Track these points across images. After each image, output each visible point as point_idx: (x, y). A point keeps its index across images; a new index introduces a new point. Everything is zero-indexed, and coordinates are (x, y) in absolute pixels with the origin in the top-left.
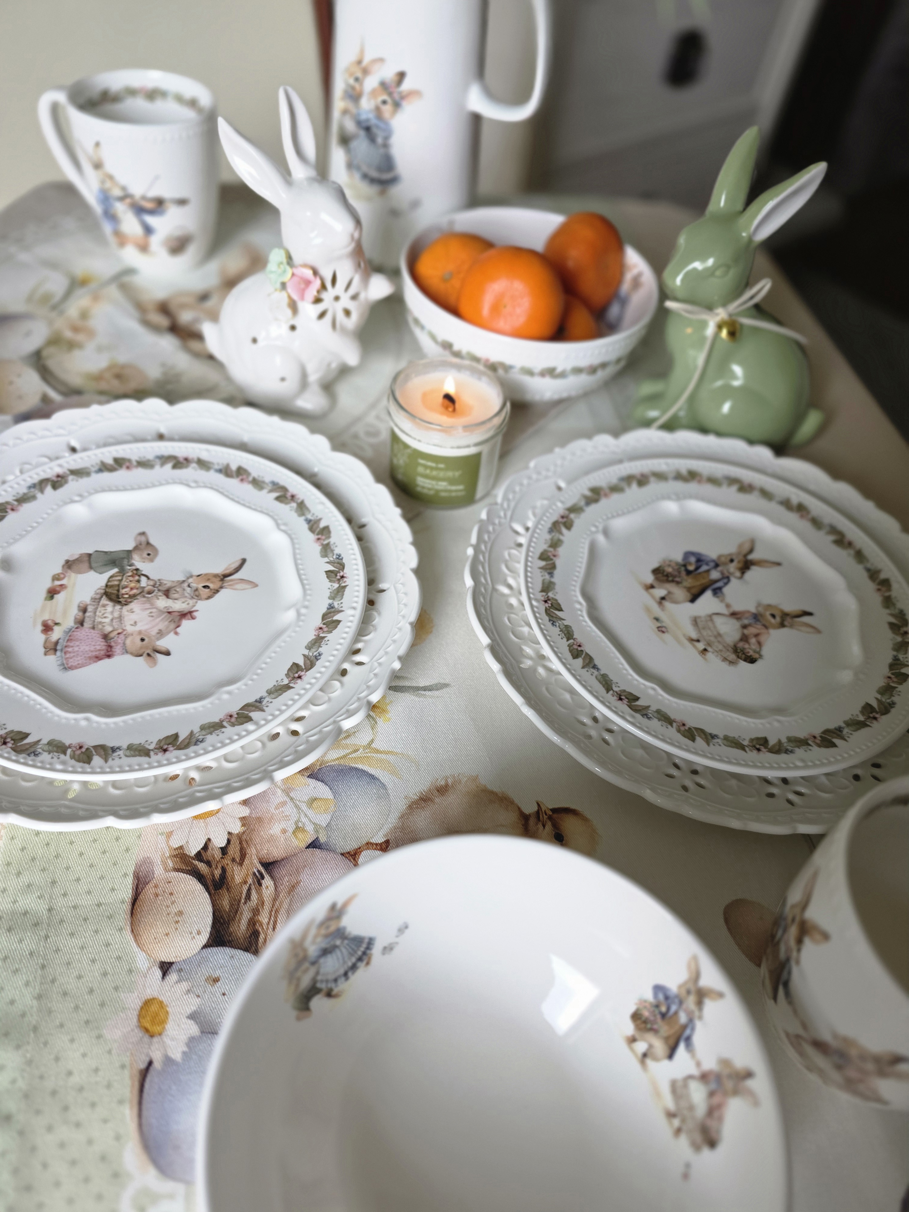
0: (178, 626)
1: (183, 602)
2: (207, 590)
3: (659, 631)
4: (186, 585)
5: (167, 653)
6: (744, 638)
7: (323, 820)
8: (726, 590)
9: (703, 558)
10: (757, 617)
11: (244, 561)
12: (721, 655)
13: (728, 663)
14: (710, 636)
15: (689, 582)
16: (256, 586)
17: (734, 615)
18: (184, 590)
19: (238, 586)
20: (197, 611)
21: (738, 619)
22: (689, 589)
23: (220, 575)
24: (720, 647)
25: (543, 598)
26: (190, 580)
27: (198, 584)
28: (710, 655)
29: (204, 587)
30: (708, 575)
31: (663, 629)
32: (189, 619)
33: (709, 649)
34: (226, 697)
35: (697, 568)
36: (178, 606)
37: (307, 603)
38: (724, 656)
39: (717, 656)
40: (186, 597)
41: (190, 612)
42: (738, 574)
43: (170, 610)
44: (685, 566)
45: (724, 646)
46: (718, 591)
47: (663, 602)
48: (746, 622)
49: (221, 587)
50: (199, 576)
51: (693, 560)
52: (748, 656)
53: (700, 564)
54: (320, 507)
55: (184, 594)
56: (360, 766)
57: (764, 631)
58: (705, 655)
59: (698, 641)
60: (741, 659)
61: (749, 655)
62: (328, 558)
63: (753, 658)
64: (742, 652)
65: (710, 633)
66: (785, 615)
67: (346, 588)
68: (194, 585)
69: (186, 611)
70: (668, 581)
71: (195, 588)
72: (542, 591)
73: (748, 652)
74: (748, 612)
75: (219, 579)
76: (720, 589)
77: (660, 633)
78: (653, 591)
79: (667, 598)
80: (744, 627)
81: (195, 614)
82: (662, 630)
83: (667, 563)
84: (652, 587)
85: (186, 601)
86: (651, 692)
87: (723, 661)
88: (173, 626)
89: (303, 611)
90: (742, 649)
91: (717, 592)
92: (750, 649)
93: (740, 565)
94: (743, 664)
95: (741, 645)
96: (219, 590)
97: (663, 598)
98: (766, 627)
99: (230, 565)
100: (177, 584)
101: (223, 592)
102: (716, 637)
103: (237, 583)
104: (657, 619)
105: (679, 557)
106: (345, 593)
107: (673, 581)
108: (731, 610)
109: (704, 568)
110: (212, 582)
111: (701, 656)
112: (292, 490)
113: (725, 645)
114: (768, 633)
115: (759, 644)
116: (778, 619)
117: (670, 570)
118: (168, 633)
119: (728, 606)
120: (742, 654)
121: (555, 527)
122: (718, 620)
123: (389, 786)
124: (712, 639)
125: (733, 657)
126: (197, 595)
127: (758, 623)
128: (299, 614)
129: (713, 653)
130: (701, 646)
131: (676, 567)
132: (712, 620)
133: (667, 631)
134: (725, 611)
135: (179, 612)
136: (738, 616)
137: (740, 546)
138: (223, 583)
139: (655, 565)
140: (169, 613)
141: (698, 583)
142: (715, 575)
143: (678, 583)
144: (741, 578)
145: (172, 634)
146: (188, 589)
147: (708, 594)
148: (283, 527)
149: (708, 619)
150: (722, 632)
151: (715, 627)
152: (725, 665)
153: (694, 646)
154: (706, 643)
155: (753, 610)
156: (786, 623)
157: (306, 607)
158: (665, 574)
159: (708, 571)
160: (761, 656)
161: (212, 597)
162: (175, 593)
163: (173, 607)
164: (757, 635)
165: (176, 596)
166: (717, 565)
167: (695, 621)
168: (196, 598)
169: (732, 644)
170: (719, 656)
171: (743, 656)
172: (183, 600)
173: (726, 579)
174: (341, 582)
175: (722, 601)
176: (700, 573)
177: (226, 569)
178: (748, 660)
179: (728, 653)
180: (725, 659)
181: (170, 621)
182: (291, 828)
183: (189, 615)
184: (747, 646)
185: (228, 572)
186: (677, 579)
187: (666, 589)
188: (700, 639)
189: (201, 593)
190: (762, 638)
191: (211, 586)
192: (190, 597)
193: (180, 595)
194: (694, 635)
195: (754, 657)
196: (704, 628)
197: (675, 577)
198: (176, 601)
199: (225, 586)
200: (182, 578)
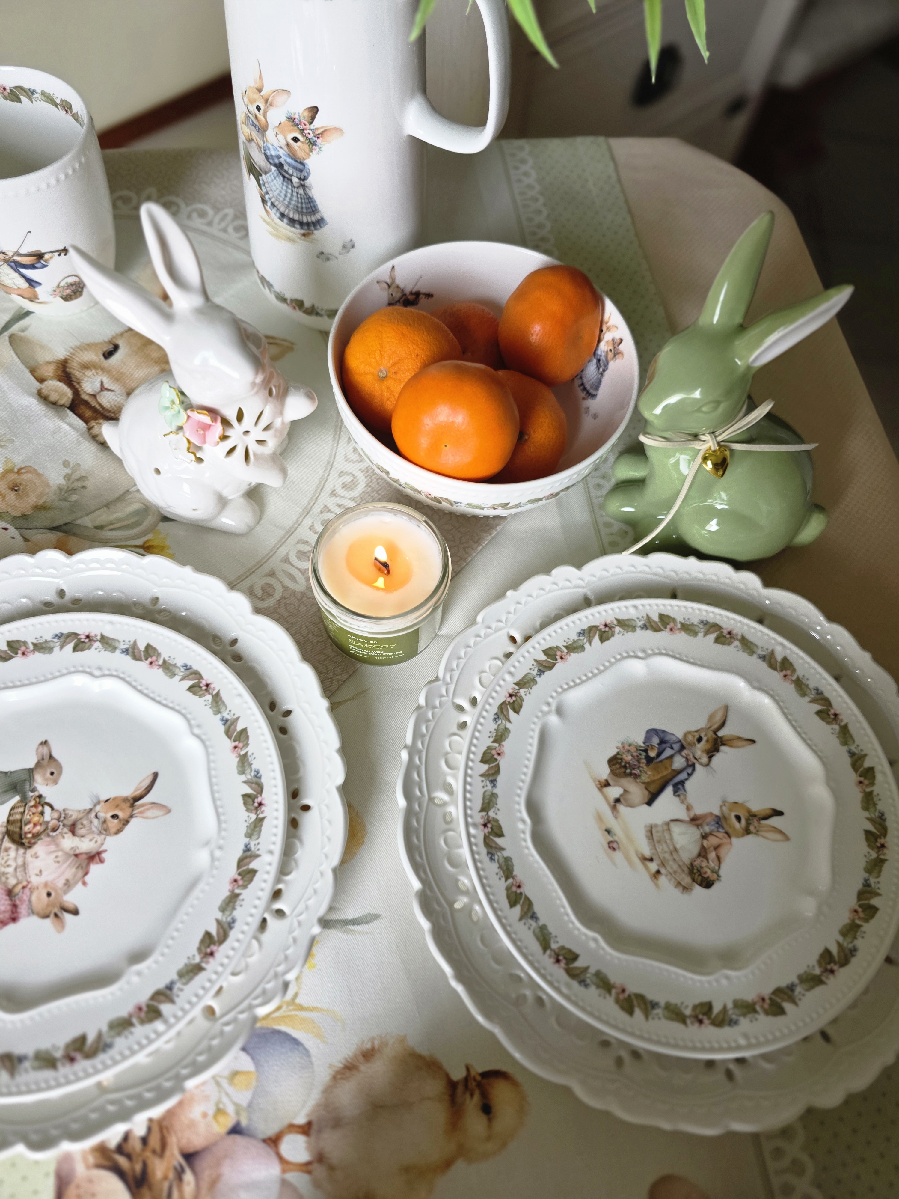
0: (86, 873)
1: (91, 840)
2: (116, 821)
3: (610, 847)
4: (93, 815)
5: (75, 912)
6: (703, 853)
7: (243, 1098)
8: (688, 785)
9: (667, 738)
10: (720, 821)
11: (156, 776)
12: (676, 879)
13: (681, 888)
14: (666, 852)
15: (648, 774)
16: (169, 811)
17: (695, 820)
18: (91, 822)
19: (149, 813)
20: (105, 851)
21: (698, 826)
22: (647, 785)
23: (130, 798)
24: (675, 867)
25: (482, 821)
26: (98, 808)
27: (106, 813)
28: (663, 880)
29: (114, 817)
30: (671, 763)
31: (615, 845)
32: (97, 863)
33: (663, 871)
34: (135, 979)
35: (659, 754)
36: (86, 845)
37: (221, 842)
38: (678, 879)
39: (670, 881)
40: (94, 832)
41: (99, 854)
42: (705, 760)
43: (77, 852)
44: (646, 751)
45: (679, 866)
46: (680, 786)
47: (618, 805)
48: (707, 829)
49: (131, 816)
50: (106, 801)
51: (655, 741)
52: (704, 878)
53: (664, 746)
54: (238, 700)
55: (91, 829)
56: (283, 1028)
57: (726, 840)
58: (657, 879)
59: (651, 860)
60: (696, 883)
61: (706, 876)
62: (246, 775)
63: (710, 880)
64: (699, 873)
65: (666, 849)
66: (752, 816)
67: (263, 822)
68: (101, 815)
69: (94, 852)
70: (626, 775)
71: (103, 820)
72: (482, 810)
73: (705, 873)
74: (711, 814)
75: (128, 804)
76: (682, 783)
77: (610, 851)
78: (607, 790)
79: (622, 800)
80: (704, 837)
81: (104, 855)
82: (612, 846)
83: (627, 747)
84: (607, 784)
85: (94, 838)
86: (592, 945)
87: (676, 887)
88: (80, 873)
89: (218, 853)
90: (699, 868)
91: (679, 788)
92: (707, 867)
93: (708, 746)
94: (698, 889)
95: (697, 863)
96: (129, 819)
97: (617, 801)
98: (729, 835)
99: (140, 783)
100: (84, 814)
101: (133, 821)
102: (671, 853)
103: (148, 809)
104: (608, 831)
105: (639, 739)
106: (263, 828)
107: (631, 774)
108: (692, 815)
109: (668, 752)
110: (121, 810)
111: (653, 881)
112: (207, 677)
113: (681, 864)
114: (731, 843)
115: (719, 858)
116: (743, 821)
117: (628, 758)
118: (76, 883)
119: (689, 808)
120: (699, 875)
121: (502, 712)
122: (676, 829)
123: (313, 1051)
124: (667, 856)
125: (687, 880)
126: (105, 828)
127: (721, 830)
128: (213, 858)
129: (666, 876)
130: (653, 867)
131: (635, 754)
132: (669, 829)
133: (619, 848)
134: (683, 815)
135: (86, 854)
136: (699, 822)
137: (711, 717)
138: (133, 811)
139: (613, 752)
140: (76, 856)
141: (658, 777)
142: (679, 762)
143: (636, 776)
144: (708, 765)
145: (80, 884)
146: (96, 821)
147: (669, 790)
148: (197, 731)
149: (665, 827)
150: (678, 847)
151: (672, 839)
152: (677, 892)
153: (646, 867)
154: (659, 862)
155: (717, 812)
156: (752, 828)
157: (220, 848)
158: (623, 764)
159: (671, 757)
160: (719, 876)
161: (121, 831)
162: (81, 828)
163: (80, 847)
164: (717, 848)
165: (82, 831)
166: (683, 748)
167: (650, 831)
168: (104, 832)
169: (687, 862)
170: (673, 880)
171: (700, 878)
172: (90, 836)
173: (691, 767)
174: (258, 812)
175: (682, 802)
176: (661, 761)
177: (136, 791)
178: (704, 884)
179: (683, 876)
180: (679, 884)
181: (78, 867)
182: (211, 1112)
183: (97, 857)
184: (704, 864)
185: (138, 793)
186: (636, 771)
187: (622, 788)
188: (654, 857)
189: (110, 825)
190: (722, 852)
191: (121, 814)
192: (98, 832)
193: (87, 830)
194: (647, 853)
195: (712, 879)
196: (659, 842)
197: (632, 768)
198: (82, 839)
199: (134, 814)
200: (89, 806)
